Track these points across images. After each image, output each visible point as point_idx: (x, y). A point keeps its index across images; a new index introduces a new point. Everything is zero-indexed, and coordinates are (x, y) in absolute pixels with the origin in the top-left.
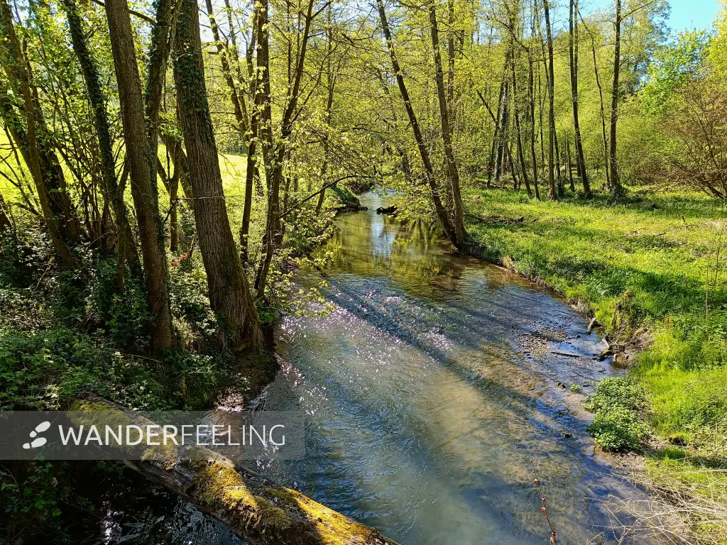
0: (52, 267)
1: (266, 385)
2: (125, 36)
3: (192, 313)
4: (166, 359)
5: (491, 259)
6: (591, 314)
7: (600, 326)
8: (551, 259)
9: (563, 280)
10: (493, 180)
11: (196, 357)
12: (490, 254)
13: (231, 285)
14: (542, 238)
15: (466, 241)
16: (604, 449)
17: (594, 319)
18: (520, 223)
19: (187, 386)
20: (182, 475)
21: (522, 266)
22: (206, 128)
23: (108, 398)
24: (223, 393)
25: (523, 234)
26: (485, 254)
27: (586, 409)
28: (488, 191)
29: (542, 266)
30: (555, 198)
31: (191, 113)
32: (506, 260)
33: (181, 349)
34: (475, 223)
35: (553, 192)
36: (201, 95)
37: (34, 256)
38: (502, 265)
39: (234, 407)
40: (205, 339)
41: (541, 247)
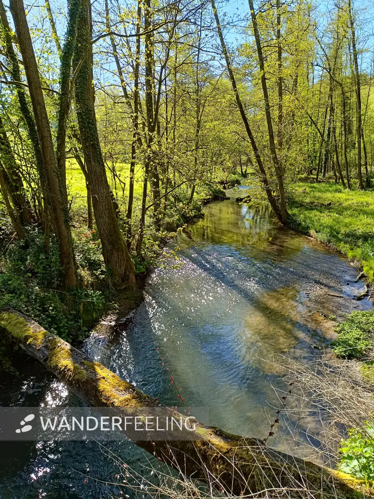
0: (15, 239)
1: (133, 310)
2: (40, 104)
3: (92, 265)
4: (72, 293)
5: (303, 232)
6: (361, 269)
7: (366, 277)
8: (343, 232)
9: (347, 246)
10: (320, 177)
11: (91, 292)
12: (303, 228)
13: (115, 248)
14: (341, 217)
15: (288, 219)
16: (338, 357)
17: (363, 272)
18: (329, 207)
19: (84, 309)
20: (43, 352)
21: (322, 237)
22: (97, 154)
23: (20, 311)
24: (106, 314)
25: (329, 214)
26: (300, 228)
27: (335, 331)
28: (315, 185)
29: (335, 236)
30: (362, 188)
31: (88, 144)
32: (312, 232)
33: (82, 287)
34: (297, 207)
35: (361, 184)
36: (93, 134)
37: (3, 232)
38: (309, 236)
39: (111, 322)
40: (98, 281)
41: (338, 222)
